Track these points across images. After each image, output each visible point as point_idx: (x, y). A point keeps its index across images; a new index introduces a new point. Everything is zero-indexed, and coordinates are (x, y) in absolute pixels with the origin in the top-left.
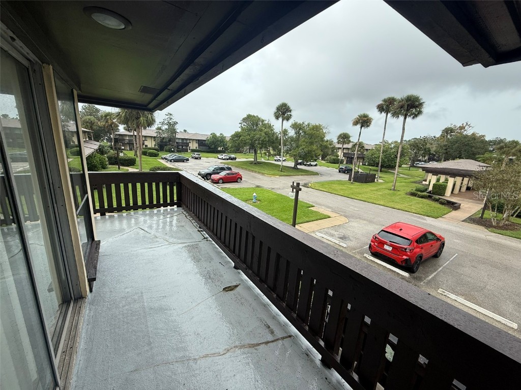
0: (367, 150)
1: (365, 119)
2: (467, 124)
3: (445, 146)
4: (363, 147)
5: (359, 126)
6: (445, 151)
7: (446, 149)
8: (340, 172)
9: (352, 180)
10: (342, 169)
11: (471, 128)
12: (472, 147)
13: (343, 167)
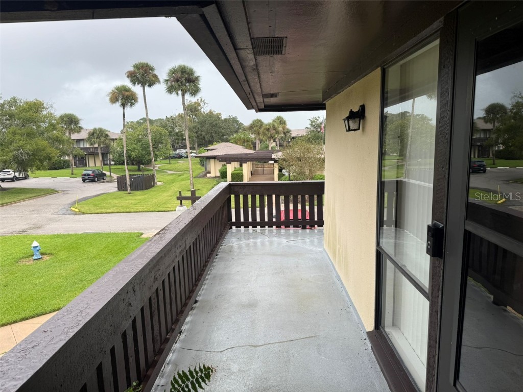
0: (113, 140)
1: (128, 93)
2: (201, 99)
3: (195, 127)
4: (107, 135)
5: (118, 104)
6: (196, 134)
7: (197, 132)
8: (84, 181)
9: (129, 188)
10: (88, 175)
11: (206, 105)
12: (220, 127)
13: (90, 173)
